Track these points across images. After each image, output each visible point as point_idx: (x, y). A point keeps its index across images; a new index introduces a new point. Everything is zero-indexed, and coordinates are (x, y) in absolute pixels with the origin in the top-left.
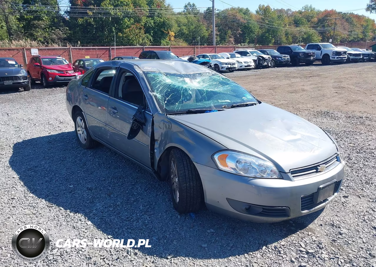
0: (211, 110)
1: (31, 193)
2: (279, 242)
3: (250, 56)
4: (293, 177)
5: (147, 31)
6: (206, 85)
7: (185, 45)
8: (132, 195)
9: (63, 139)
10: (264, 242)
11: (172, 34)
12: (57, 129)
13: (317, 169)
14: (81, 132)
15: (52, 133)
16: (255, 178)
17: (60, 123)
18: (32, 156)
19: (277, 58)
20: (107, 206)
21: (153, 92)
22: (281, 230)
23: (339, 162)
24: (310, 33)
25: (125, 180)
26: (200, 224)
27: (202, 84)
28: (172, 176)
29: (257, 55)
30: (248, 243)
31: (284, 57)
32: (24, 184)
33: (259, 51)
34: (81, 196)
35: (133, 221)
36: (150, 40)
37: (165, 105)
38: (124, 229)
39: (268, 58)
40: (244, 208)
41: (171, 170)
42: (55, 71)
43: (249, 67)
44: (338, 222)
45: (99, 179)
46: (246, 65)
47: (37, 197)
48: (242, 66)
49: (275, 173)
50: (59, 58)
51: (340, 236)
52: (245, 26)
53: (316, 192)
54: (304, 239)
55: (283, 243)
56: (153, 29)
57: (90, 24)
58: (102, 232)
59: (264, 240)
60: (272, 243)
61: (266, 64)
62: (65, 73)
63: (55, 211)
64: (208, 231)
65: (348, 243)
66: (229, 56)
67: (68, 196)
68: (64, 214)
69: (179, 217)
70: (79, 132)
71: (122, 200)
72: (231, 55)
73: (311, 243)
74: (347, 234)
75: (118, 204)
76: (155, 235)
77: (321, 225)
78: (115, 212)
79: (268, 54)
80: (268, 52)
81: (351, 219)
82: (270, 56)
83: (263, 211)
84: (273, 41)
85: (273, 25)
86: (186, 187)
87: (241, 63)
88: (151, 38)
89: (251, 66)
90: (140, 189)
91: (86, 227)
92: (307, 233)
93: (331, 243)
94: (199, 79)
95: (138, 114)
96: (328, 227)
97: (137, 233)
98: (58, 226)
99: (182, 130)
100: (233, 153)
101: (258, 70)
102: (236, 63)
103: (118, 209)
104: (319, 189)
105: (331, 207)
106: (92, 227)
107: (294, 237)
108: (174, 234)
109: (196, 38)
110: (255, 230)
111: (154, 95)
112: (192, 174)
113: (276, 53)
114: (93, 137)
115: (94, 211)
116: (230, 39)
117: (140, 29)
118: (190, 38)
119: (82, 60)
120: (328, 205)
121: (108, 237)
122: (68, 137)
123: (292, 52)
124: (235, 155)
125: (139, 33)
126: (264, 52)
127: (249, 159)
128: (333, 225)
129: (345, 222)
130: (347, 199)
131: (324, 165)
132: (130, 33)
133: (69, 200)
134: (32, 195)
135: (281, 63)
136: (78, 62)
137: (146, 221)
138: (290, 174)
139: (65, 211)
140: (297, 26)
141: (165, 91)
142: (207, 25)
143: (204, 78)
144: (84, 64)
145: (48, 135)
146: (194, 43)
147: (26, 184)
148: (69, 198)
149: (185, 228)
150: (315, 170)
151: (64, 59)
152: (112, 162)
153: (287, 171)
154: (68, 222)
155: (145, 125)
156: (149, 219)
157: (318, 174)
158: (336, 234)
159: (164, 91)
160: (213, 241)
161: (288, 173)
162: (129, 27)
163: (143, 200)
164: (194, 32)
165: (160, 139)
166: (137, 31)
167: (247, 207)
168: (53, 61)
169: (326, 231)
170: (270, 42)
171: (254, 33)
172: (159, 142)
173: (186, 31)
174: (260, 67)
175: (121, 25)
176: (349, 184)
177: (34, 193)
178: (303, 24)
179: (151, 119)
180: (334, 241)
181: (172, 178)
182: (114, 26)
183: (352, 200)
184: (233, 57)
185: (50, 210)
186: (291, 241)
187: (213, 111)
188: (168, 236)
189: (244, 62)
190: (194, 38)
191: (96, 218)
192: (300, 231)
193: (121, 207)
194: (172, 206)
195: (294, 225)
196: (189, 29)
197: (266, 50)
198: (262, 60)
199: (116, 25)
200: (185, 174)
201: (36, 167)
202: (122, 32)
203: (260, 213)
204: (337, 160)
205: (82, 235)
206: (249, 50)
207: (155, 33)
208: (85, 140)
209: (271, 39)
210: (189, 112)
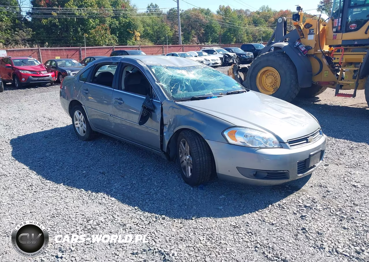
0: (211, 97)
1: (47, 180)
2: (281, 201)
3: (216, 54)
4: (291, 146)
5: (113, 32)
6: (201, 76)
7: (150, 44)
8: (144, 176)
9: (58, 133)
10: (269, 202)
11: (138, 34)
12: (49, 125)
13: (307, 140)
14: (79, 125)
15: (45, 129)
16: (261, 148)
17: (49, 120)
18: (34, 150)
19: (242, 56)
20: (124, 185)
21: (159, 82)
22: (280, 193)
23: (322, 135)
24: (268, 32)
25: (133, 164)
26: (212, 193)
27: (197, 75)
28: (180, 156)
29: (223, 53)
30: (256, 203)
31: (248, 54)
32: (36, 172)
33: (225, 49)
34: (97, 179)
35: (153, 195)
36: (116, 40)
37: (171, 94)
38: (147, 201)
39: (233, 56)
40: (252, 174)
41: (180, 151)
42: (28, 72)
43: (216, 65)
44: (324, 184)
45: (108, 165)
46: (214, 62)
47: (54, 183)
48: (210, 64)
49: (276, 144)
50: (31, 59)
51: (328, 193)
52: (207, 26)
53: (308, 158)
54: (301, 197)
55: (284, 202)
56: (119, 29)
57: (55, 25)
58: (127, 205)
59: (268, 200)
60: (276, 202)
61: (232, 61)
62: (39, 74)
63: (77, 192)
64: (220, 197)
65: (335, 197)
66: (197, 54)
67: (84, 180)
68: (86, 194)
69: (192, 189)
70: (77, 125)
71: (136, 180)
72: (199, 53)
73: (306, 200)
74: (333, 191)
75: (134, 183)
76: (176, 203)
77: (312, 187)
78: (133, 189)
79: (233, 52)
80: (233, 50)
81: (334, 181)
82: (235, 54)
83: (267, 176)
84: (235, 40)
85: (234, 24)
86: (200, 161)
87: (209, 61)
88: (117, 39)
89: (218, 63)
90: (149, 170)
91: (112, 202)
92: (302, 193)
93: (322, 198)
94: (194, 72)
95: (147, 102)
96: (318, 188)
97: (159, 203)
98: (85, 203)
99: (192, 113)
100: (240, 129)
101: (225, 67)
102: (204, 61)
103: (135, 187)
104: (310, 156)
105: (317, 173)
106: (117, 202)
107: (292, 197)
108: (192, 201)
109: (160, 38)
110: (259, 194)
111: (161, 85)
112: (204, 150)
113: (240, 51)
114: (94, 129)
115: (114, 190)
116: (194, 38)
117: (106, 29)
118: (155, 38)
119: (55, 61)
120: (314, 172)
121: (135, 208)
122: (63, 132)
123: (255, 50)
124: (242, 131)
125: (105, 33)
126: (229, 50)
127: (254, 133)
128: (321, 186)
129: (330, 183)
130: (328, 167)
131: (312, 137)
132: (96, 33)
133: (86, 183)
134: (48, 181)
135: (246, 60)
136: (49, 62)
137: (164, 194)
138: (288, 144)
139: (86, 192)
140: (256, 26)
141: (170, 81)
142: (170, 25)
143: (198, 70)
144: (56, 64)
145: (41, 131)
146: (159, 42)
147: (38, 173)
148: (85, 181)
149: (199, 197)
150: (305, 141)
151: (36, 59)
152: (114, 150)
153: (285, 141)
154: (93, 200)
155: (154, 112)
156: (167, 192)
157: (308, 144)
158: (324, 192)
159: (168, 82)
160: (226, 204)
161: (286, 143)
162: (95, 28)
163: (155, 179)
164: (158, 32)
165: (169, 124)
166: (103, 32)
167: (255, 173)
168: (24, 62)
169: (317, 191)
170: (232, 40)
171: (216, 33)
172: (167, 126)
173: (151, 32)
174: (226, 64)
175: (86, 25)
176: (328, 156)
177: (50, 179)
178: (261, 23)
179: (161, 106)
180: (324, 197)
181: (181, 158)
182: (79, 27)
183: (332, 167)
184: (201, 55)
185: (71, 192)
186: (290, 199)
187: (213, 98)
188: (187, 203)
189: (212, 60)
190: (159, 38)
191: (118, 195)
192: (296, 192)
193: (137, 185)
194: (183, 182)
195: (290, 188)
196: (153, 29)
197: (232, 48)
198: (228, 58)
199: (81, 26)
200: (198, 151)
201: (42, 158)
202: (89, 33)
203: (265, 177)
204: (320, 134)
205: (110, 209)
206: (215, 49)
207: (121, 34)
208: (84, 132)
209: (232, 38)
210: (193, 99)
